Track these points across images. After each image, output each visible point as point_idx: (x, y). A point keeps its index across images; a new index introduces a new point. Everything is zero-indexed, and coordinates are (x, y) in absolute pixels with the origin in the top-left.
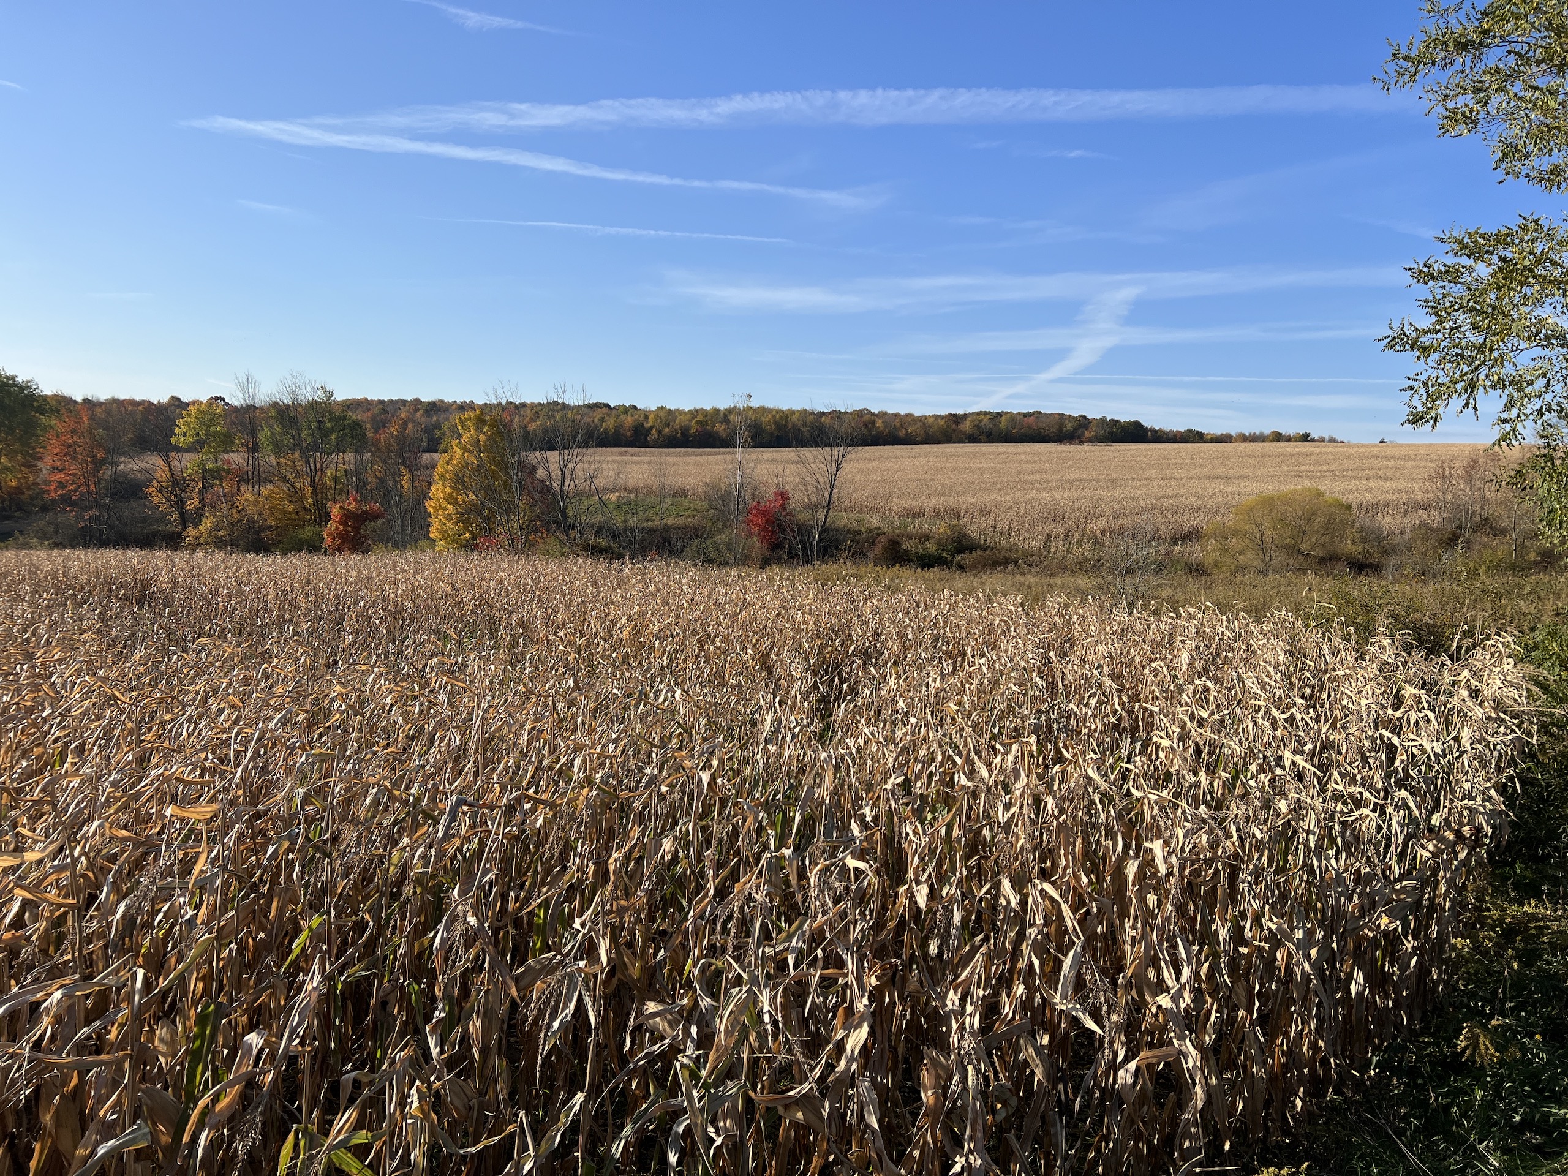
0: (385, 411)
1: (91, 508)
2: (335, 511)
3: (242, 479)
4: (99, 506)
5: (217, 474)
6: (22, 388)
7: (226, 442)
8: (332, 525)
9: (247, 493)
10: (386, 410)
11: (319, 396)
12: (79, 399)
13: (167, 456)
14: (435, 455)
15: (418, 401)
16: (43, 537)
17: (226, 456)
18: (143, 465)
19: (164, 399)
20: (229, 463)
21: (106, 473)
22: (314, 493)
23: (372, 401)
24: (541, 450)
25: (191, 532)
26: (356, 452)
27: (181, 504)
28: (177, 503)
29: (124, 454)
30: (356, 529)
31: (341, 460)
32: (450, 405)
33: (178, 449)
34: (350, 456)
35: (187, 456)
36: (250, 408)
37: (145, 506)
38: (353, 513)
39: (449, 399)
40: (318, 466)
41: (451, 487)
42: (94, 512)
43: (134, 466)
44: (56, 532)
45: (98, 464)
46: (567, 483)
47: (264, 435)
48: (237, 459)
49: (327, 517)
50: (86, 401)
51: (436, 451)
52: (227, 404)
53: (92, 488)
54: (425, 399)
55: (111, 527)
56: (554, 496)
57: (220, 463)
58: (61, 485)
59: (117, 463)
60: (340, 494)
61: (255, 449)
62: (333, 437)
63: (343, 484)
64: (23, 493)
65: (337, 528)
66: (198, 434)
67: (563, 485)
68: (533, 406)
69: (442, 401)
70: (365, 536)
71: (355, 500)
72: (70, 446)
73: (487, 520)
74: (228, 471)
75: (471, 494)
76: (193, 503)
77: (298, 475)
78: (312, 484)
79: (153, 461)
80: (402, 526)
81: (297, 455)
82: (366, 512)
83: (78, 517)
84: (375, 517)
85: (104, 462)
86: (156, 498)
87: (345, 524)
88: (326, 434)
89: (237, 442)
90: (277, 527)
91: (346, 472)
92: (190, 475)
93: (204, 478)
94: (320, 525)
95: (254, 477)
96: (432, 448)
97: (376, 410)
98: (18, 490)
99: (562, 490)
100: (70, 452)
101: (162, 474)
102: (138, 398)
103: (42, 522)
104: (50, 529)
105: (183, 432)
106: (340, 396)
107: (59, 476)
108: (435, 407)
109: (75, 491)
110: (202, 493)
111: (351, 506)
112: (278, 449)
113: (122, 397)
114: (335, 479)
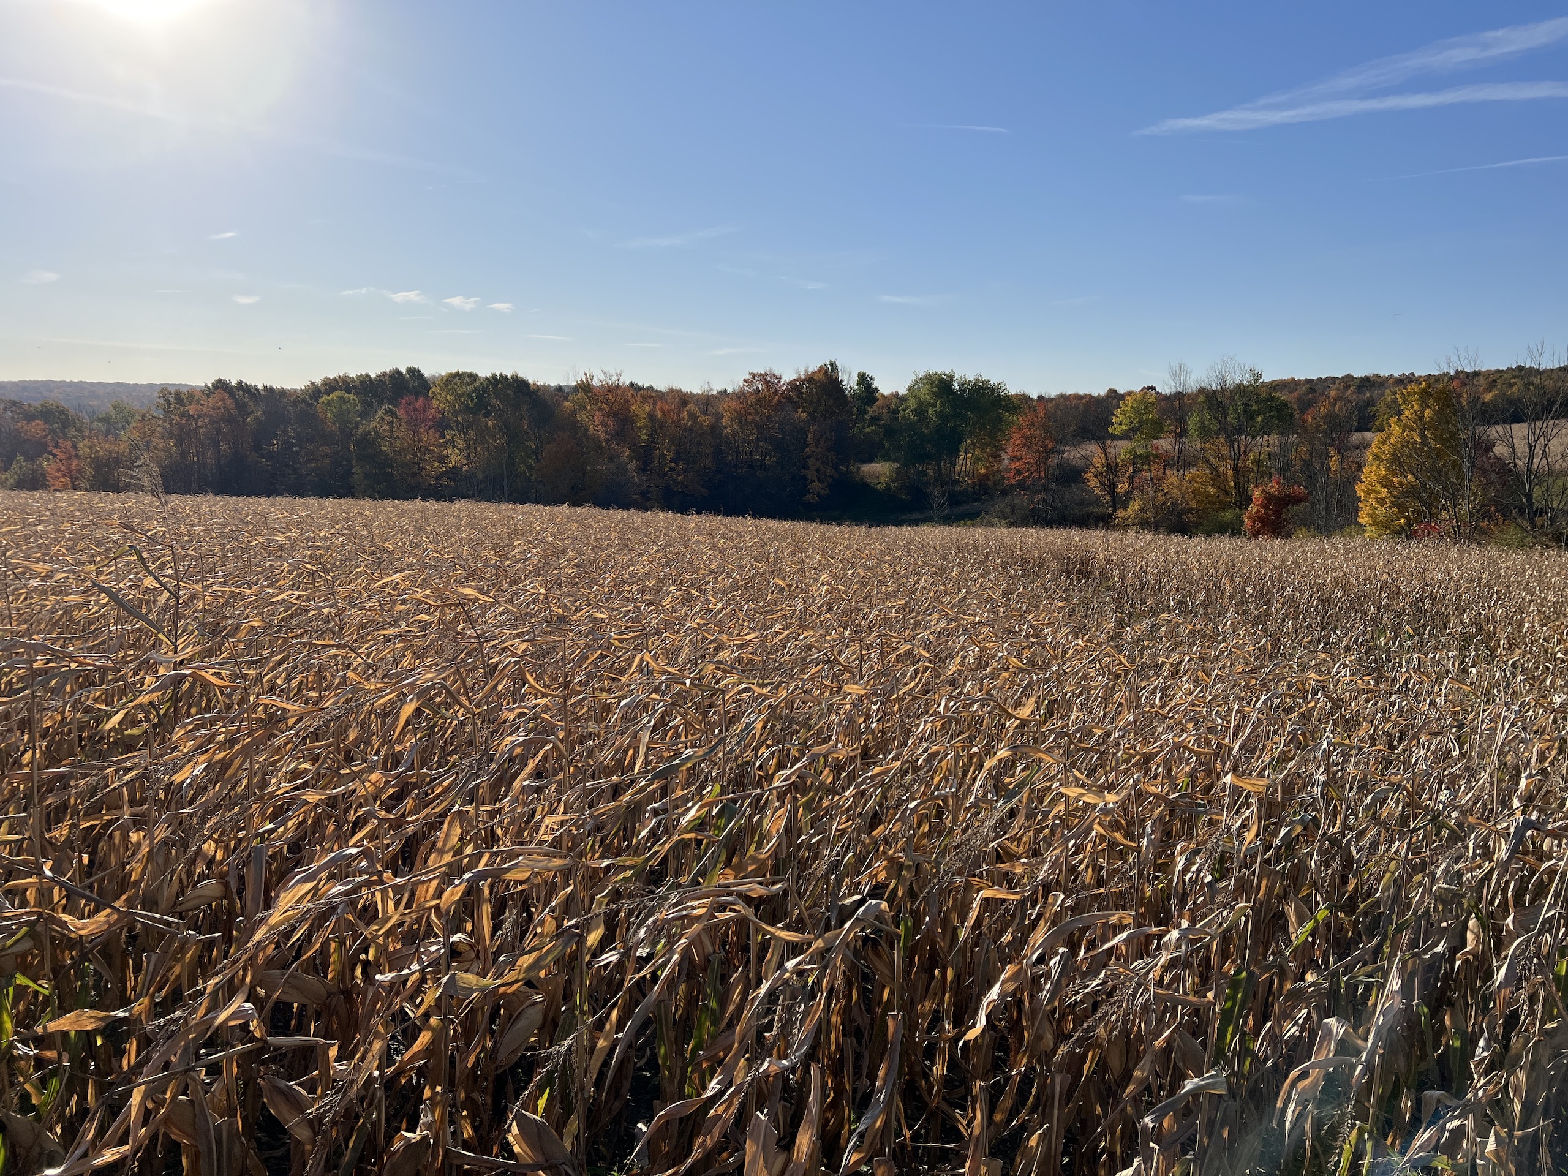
0: (1312, 390)
1: (1040, 492)
2: (1257, 494)
3: (1169, 463)
4: (1047, 491)
5: (1147, 459)
6: (993, 390)
7: (1157, 430)
8: (1253, 508)
9: (1173, 477)
10: (1314, 388)
11: (1247, 379)
12: (1035, 397)
13: (1104, 444)
14: (1368, 435)
15: (1349, 376)
16: (1002, 517)
17: (1155, 442)
18: (1083, 452)
19: (1103, 392)
20: (1157, 448)
21: (1053, 461)
22: (1236, 477)
23: (1300, 380)
24: (1505, 422)
25: (1121, 513)
26: (1282, 433)
27: (1113, 487)
28: (1109, 487)
29: (1066, 445)
30: (1277, 513)
31: (1265, 443)
32: (1387, 379)
33: (1114, 437)
34: (1275, 439)
35: (1120, 443)
36: (1179, 395)
37: (1083, 490)
38: (1274, 496)
39: (1384, 373)
40: (1242, 449)
41: (1387, 469)
42: (1043, 495)
43: (1073, 454)
44: (1012, 512)
45: (1048, 453)
46: (1536, 461)
47: (1193, 420)
48: (1165, 444)
49: (1249, 500)
50: (1040, 398)
51: (1369, 430)
52: (1157, 393)
53: (1042, 474)
54: (1358, 374)
55: (1055, 509)
56: (1518, 476)
57: (1149, 449)
58: (1019, 472)
59: (1063, 452)
60: (1262, 476)
61: (1182, 434)
62: (1259, 419)
63: (1266, 466)
64: (989, 479)
65: (1258, 512)
66: (1132, 422)
67: (1530, 463)
68: (1489, 373)
69: (1377, 376)
70: (1286, 520)
71: (1278, 483)
72: (1026, 438)
73: (1428, 505)
74: (1156, 456)
75: (1410, 476)
76: (1122, 487)
77: (1222, 458)
78: (1235, 468)
79: (1092, 449)
80: (1328, 510)
81: (1222, 440)
82: (1288, 495)
83: (1030, 499)
84: (1298, 500)
85: (1052, 451)
86: (1093, 483)
87: (1266, 507)
88: (1251, 417)
89: (1166, 428)
90: (1198, 510)
91: (1269, 455)
92: (1123, 461)
93: (1134, 463)
94: (1240, 507)
95: (1181, 462)
96: (1363, 427)
97: (1302, 390)
98: (986, 477)
99: (1529, 470)
100: (1027, 445)
101: (1098, 461)
102: (1081, 393)
103: (1001, 504)
104: (1008, 510)
105: (1120, 421)
106: (1267, 378)
107: (1017, 464)
108: (1367, 383)
109: (1029, 477)
110: (1131, 478)
111: (1274, 489)
112: (1204, 432)
113: (1069, 393)
114: (1258, 462)
